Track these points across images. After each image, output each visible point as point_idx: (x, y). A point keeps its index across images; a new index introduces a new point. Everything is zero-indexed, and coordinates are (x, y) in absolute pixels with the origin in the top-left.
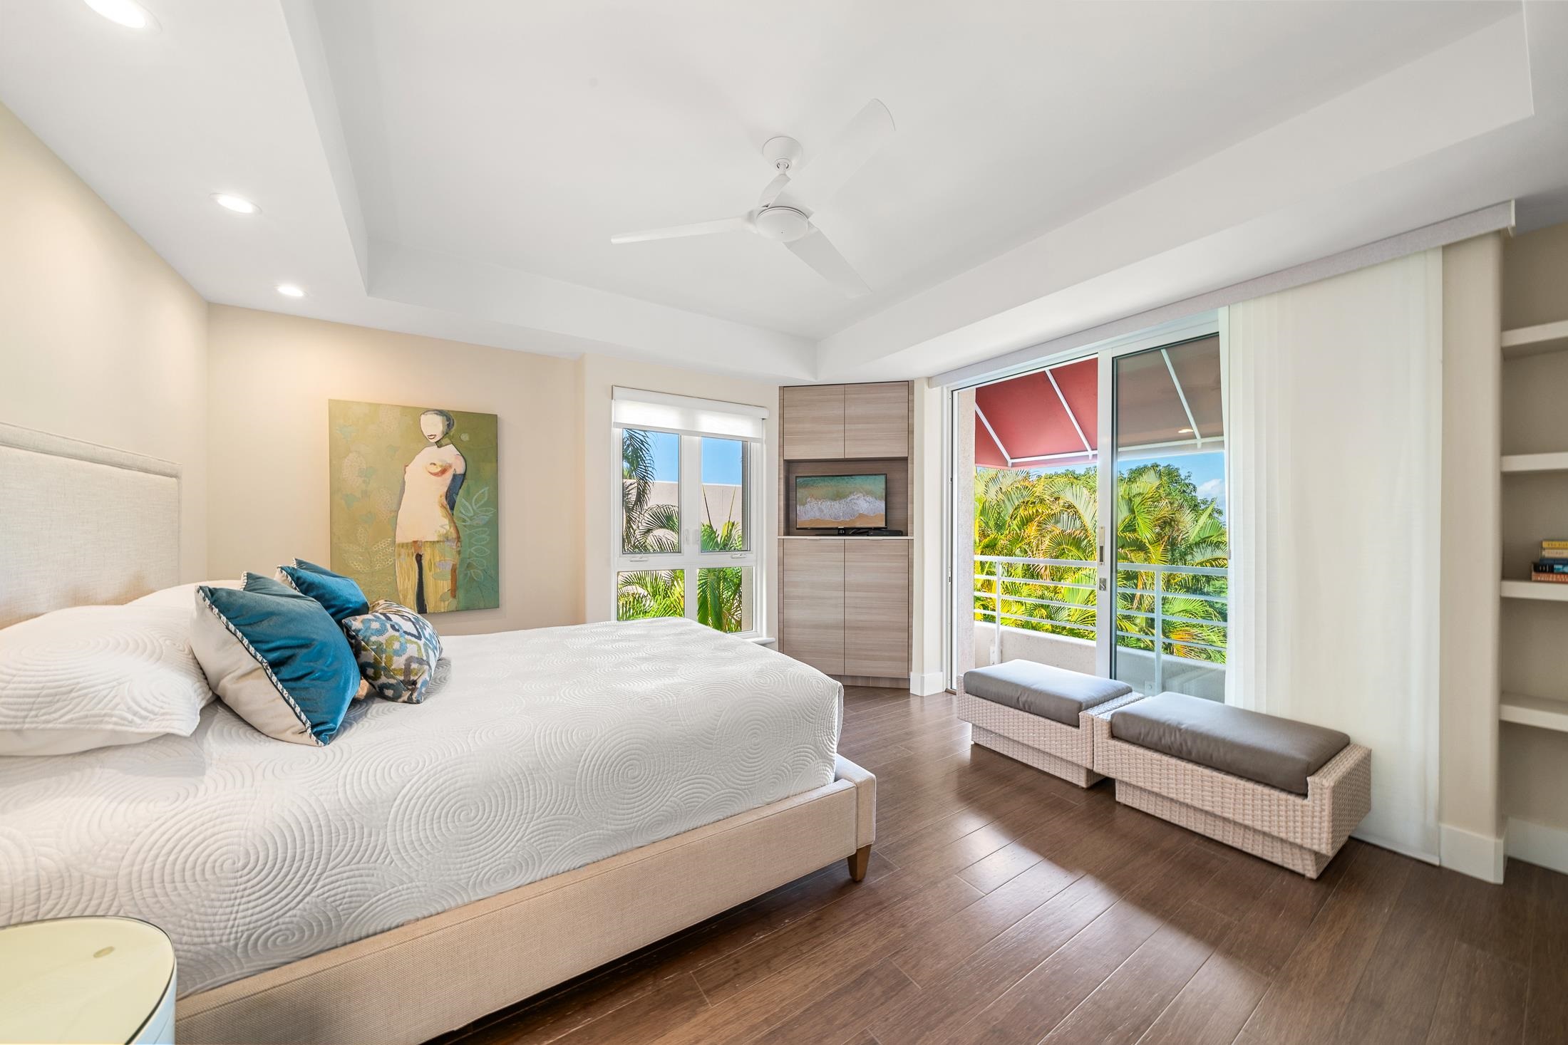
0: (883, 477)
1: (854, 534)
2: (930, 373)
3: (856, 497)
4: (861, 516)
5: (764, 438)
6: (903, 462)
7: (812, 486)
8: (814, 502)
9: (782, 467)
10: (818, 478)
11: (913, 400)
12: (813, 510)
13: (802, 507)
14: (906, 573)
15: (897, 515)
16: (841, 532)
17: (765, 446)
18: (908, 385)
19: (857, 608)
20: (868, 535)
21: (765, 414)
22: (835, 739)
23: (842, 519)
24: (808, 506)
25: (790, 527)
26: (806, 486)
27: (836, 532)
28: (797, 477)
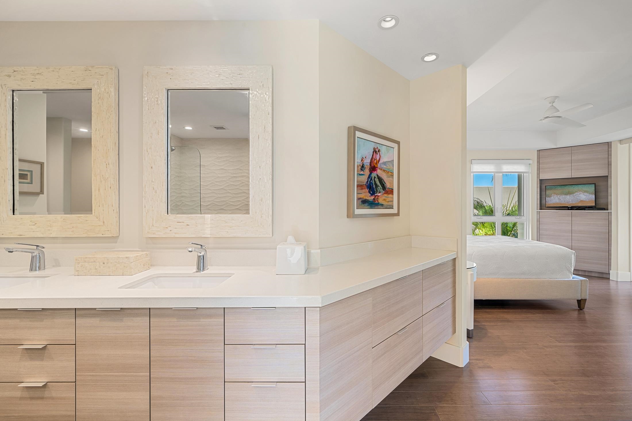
0: (594, 185)
1: (577, 209)
2: (620, 139)
3: (578, 193)
4: (582, 201)
5: (530, 171)
6: (606, 178)
7: (555, 189)
8: (555, 196)
9: (539, 183)
10: (558, 186)
11: (611, 151)
12: (554, 199)
13: (549, 198)
14: (607, 227)
15: (602, 201)
16: (570, 208)
17: (530, 174)
18: (609, 144)
19: (579, 241)
20: (585, 210)
21: (530, 162)
22: (573, 267)
23: (571, 202)
24: (552, 198)
25: (542, 206)
26: (551, 189)
27: (567, 208)
28: (546, 186)
